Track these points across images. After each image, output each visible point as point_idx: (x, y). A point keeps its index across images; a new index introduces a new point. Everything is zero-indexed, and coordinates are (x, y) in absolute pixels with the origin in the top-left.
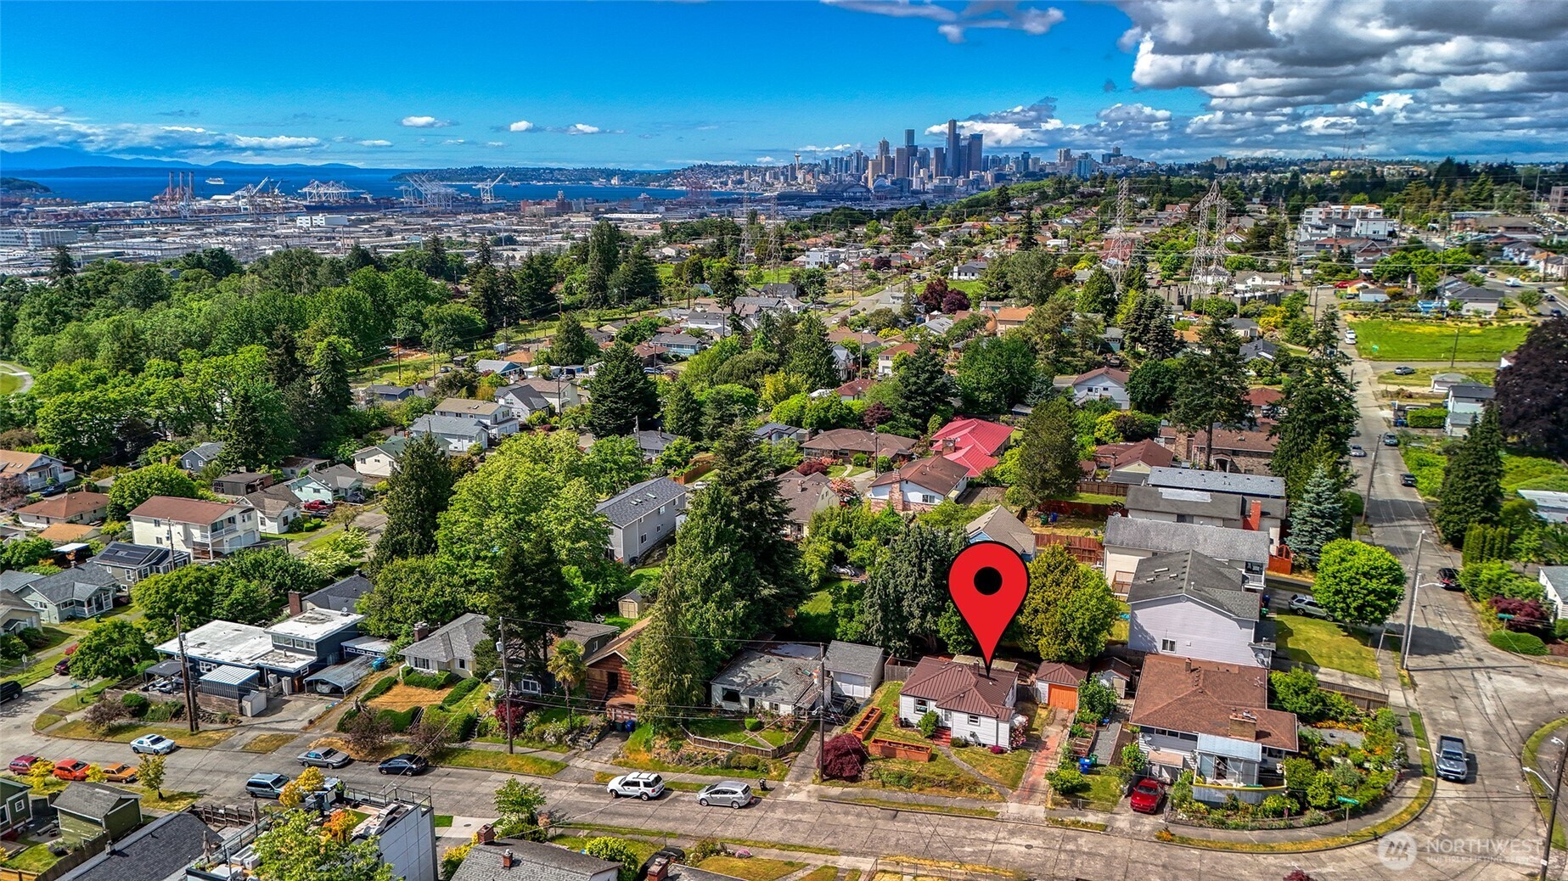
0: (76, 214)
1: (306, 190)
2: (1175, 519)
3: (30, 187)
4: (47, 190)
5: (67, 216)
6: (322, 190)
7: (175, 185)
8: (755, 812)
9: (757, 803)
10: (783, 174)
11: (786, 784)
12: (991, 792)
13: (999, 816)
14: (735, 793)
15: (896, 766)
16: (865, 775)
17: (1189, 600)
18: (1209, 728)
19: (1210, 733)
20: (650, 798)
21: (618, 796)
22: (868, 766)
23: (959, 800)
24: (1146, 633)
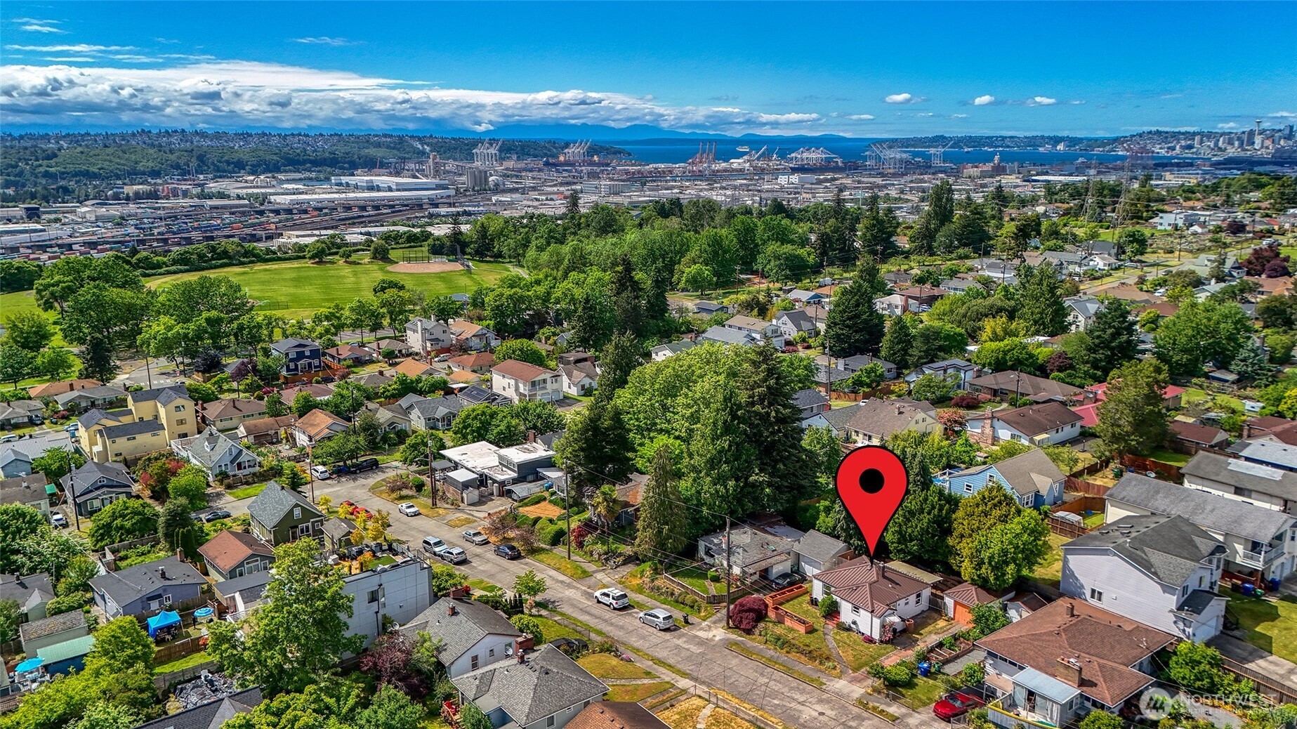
0: (639, 172)
1: (793, 155)
2: (1233, 489)
3: (620, 153)
4: (630, 154)
5: (634, 173)
6: (805, 155)
7: (704, 152)
8: (668, 636)
9: (675, 630)
10: (1239, 139)
11: (704, 624)
12: (835, 668)
13: (824, 687)
14: (658, 618)
15: (779, 630)
16: (757, 631)
17: (1115, 555)
18: (1042, 665)
19: (1040, 669)
20: (615, 609)
21: (599, 602)
22: (762, 625)
23: (807, 667)
24: (1077, 579)
